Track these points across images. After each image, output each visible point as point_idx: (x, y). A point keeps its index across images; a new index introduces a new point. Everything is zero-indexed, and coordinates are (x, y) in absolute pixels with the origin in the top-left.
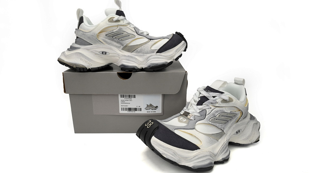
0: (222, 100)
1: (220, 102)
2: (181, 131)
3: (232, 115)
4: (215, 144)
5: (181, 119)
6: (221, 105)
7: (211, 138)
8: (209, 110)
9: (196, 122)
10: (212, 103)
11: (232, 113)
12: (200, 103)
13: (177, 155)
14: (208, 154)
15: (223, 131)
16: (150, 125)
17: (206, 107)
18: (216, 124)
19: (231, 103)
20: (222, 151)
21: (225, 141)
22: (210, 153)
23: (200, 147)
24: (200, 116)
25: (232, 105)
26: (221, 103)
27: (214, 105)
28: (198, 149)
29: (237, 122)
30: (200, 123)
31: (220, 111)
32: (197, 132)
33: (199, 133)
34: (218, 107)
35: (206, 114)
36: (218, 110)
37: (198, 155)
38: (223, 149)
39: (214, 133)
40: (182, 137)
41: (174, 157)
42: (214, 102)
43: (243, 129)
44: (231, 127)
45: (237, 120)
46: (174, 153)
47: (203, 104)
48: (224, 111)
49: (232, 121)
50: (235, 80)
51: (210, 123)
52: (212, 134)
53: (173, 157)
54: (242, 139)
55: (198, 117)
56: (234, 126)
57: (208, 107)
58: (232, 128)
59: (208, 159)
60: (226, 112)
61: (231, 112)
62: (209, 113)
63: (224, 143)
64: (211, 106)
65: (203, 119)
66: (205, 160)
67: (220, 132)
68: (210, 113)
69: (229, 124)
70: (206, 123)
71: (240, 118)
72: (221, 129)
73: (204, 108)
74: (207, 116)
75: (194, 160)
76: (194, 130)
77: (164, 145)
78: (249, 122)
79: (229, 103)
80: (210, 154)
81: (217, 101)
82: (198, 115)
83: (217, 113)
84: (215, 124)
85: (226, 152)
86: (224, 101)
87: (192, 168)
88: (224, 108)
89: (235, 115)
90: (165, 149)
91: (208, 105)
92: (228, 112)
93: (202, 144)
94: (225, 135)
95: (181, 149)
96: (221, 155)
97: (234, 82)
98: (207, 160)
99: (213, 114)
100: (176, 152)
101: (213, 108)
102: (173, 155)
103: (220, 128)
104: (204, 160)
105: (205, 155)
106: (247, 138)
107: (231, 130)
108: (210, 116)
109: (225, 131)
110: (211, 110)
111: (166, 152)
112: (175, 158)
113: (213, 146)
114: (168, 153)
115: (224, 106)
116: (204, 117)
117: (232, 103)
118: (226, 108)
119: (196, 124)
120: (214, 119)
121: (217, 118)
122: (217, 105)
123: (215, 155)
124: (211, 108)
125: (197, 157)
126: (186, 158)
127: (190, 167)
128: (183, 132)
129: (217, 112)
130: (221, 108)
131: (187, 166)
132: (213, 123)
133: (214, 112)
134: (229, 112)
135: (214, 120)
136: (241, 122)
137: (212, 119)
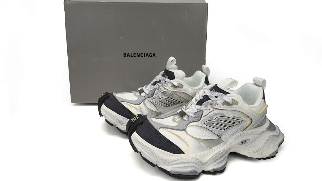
0: (224, 101)
1: (221, 104)
2: (168, 130)
3: (235, 121)
4: (206, 152)
5: (176, 118)
6: (221, 107)
7: (201, 143)
8: (207, 111)
9: (189, 123)
10: (211, 104)
11: (236, 118)
12: (200, 103)
13: (155, 155)
14: (193, 160)
15: (220, 138)
16: (135, 119)
17: (204, 108)
18: (212, 129)
19: (234, 106)
20: (214, 161)
21: (221, 150)
22: (196, 159)
23: (184, 152)
24: (195, 117)
25: (236, 109)
26: (221, 106)
27: (213, 106)
28: (182, 153)
29: (244, 130)
30: (192, 125)
31: (219, 114)
32: (187, 135)
33: (188, 136)
34: (218, 109)
35: (202, 116)
36: (217, 113)
37: (180, 160)
38: (216, 158)
39: (208, 139)
40: (165, 138)
41: (151, 158)
42: (213, 103)
43: (252, 140)
44: (233, 134)
45: (244, 128)
46: (152, 153)
47: (203, 104)
48: (225, 115)
49: (234, 128)
50: (254, 80)
51: (205, 126)
52: (205, 140)
53: (150, 156)
54: (249, 152)
55: (192, 118)
56: (239, 134)
57: (206, 108)
58: (235, 136)
59: (191, 166)
60: (228, 116)
61: (234, 117)
62: (205, 115)
63: (219, 152)
64: (209, 107)
65: (197, 121)
66: (188, 167)
67: (216, 138)
68: (207, 115)
69: (231, 131)
70: (199, 125)
71: (248, 126)
72: (218, 136)
73: (202, 109)
74: (202, 119)
75: (174, 164)
76: (184, 131)
77: (143, 142)
78: (263, 132)
79: (232, 106)
80: (195, 161)
81: (218, 102)
82: (193, 115)
83: (216, 117)
84: (210, 128)
85: (220, 163)
86: (226, 103)
87: (170, 172)
88: (225, 111)
89: (241, 121)
90: (143, 147)
91: (206, 106)
92: (230, 117)
93: (189, 148)
94: (223, 143)
95: (161, 150)
96: (213, 164)
97: (253, 83)
98: (189, 167)
99: (211, 117)
100: (154, 153)
101: (211, 109)
102: (150, 155)
103: (216, 134)
104: (186, 167)
105: (188, 161)
106: (257, 151)
107: (233, 138)
108: (207, 119)
109: (223, 138)
110: (209, 111)
111: (144, 150)
112: (153, 159)
113: (204, 153)
114: (146, 151)
115: (225, 109)
116: (200, 119)
117: (236, 107)
118: (228, 112)
119: (188, 125)
120: (211, 122)
121: (215, 122)
122: (217, 107)
123: (204, 164)
124: (209, 110)
125: (177, 162)
126: (165, 160)
127: (169, 172)
128: (169, 132)
129: (216, 115)
130: (222, 111)
131: (165, 170)
132: (208, 127)
133: (212, 114)
134: (232, 117)
135: (210, 124)
136: (251, 131)
137: (208, 123)
